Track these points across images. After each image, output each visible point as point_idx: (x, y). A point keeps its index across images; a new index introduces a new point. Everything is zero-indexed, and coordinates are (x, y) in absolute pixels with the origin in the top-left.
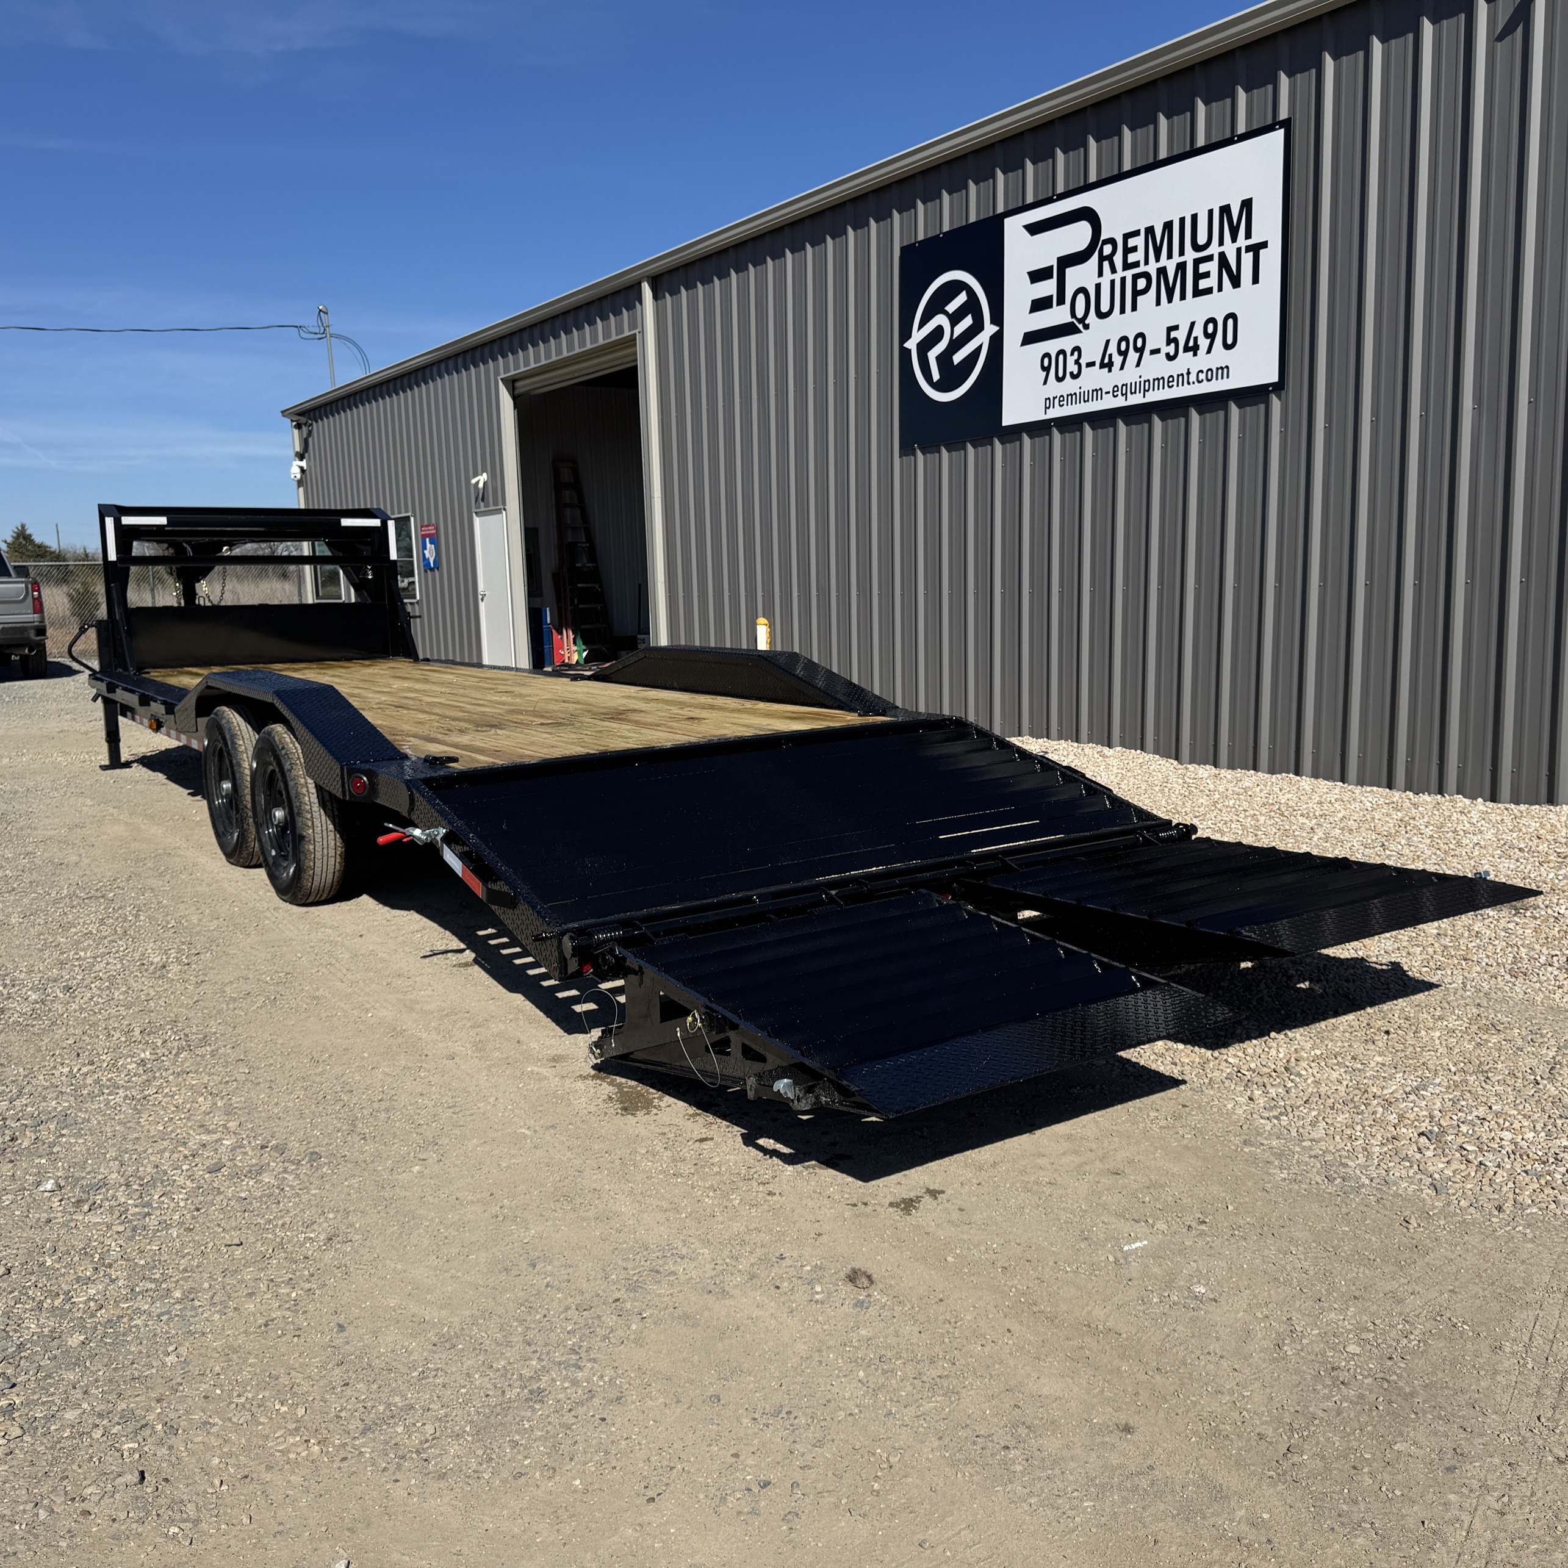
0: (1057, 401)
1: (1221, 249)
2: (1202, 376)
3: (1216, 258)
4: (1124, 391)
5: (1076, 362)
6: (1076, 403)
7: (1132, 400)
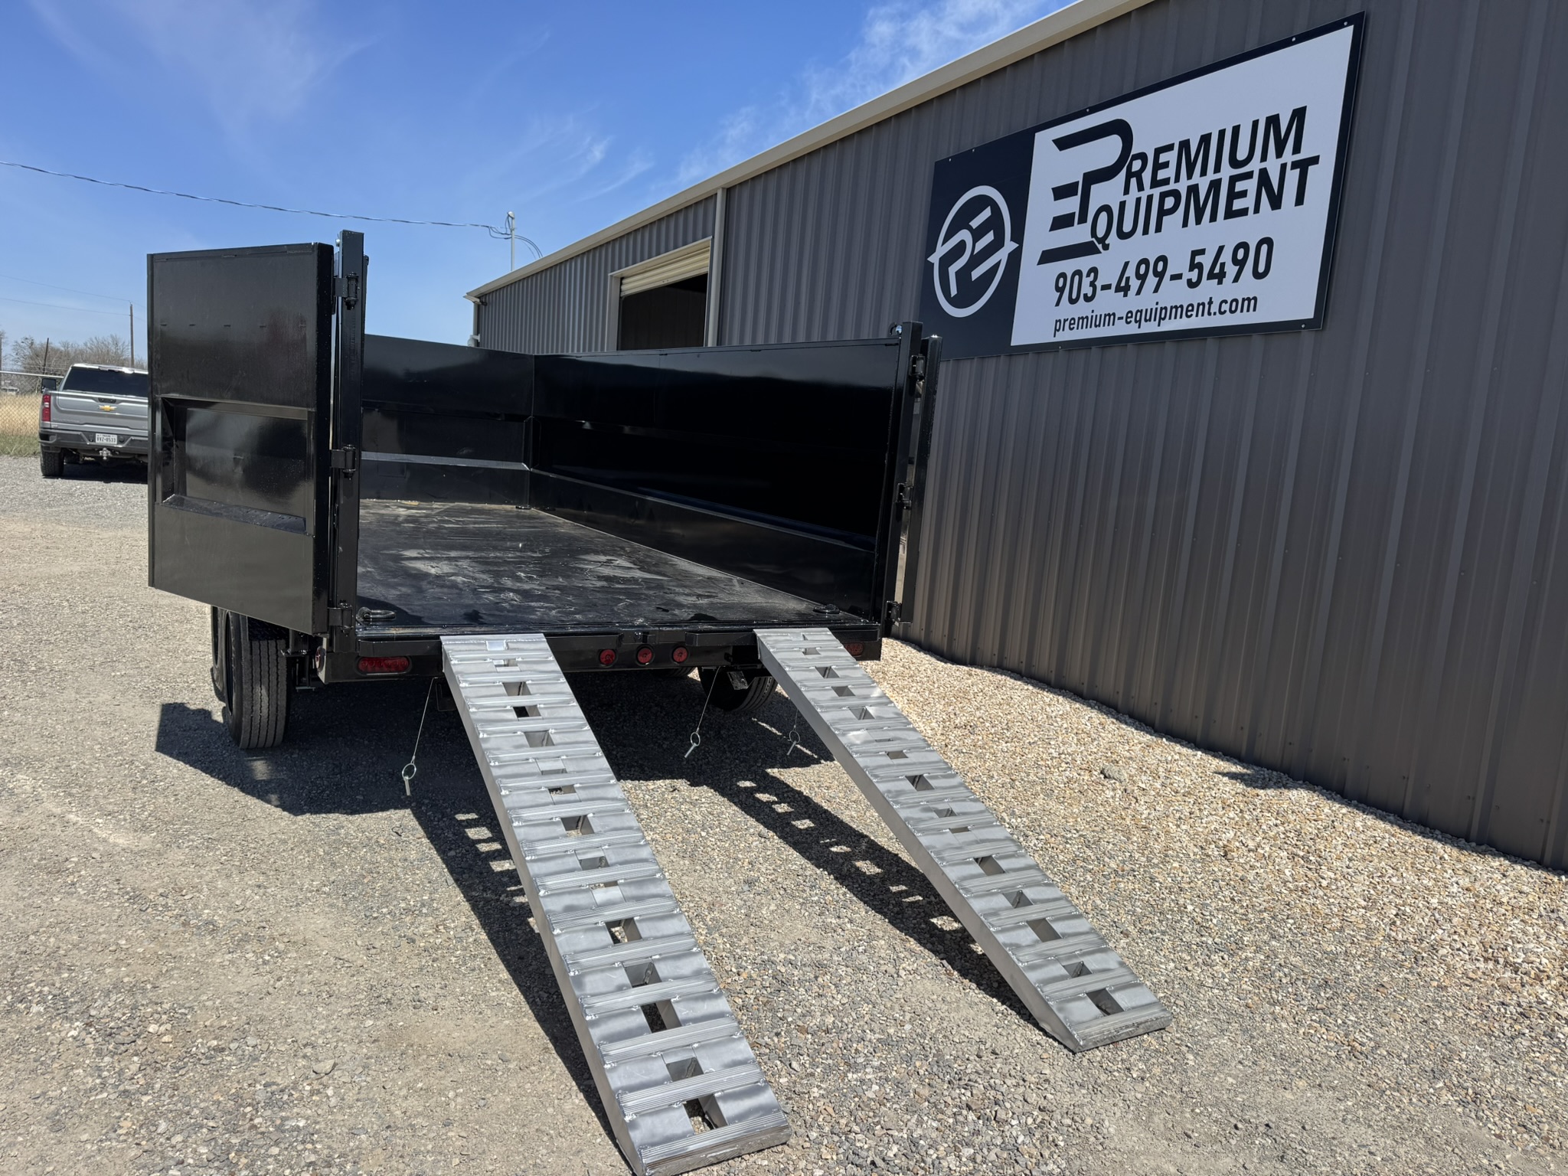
0: (1067, 323)
1: (1263, 165)
2: (1225, 307)
3: (1256, 175)
4: (1138, 319)
5: (1091, 284)
6: (1087, 327)
7: (1145, 328)
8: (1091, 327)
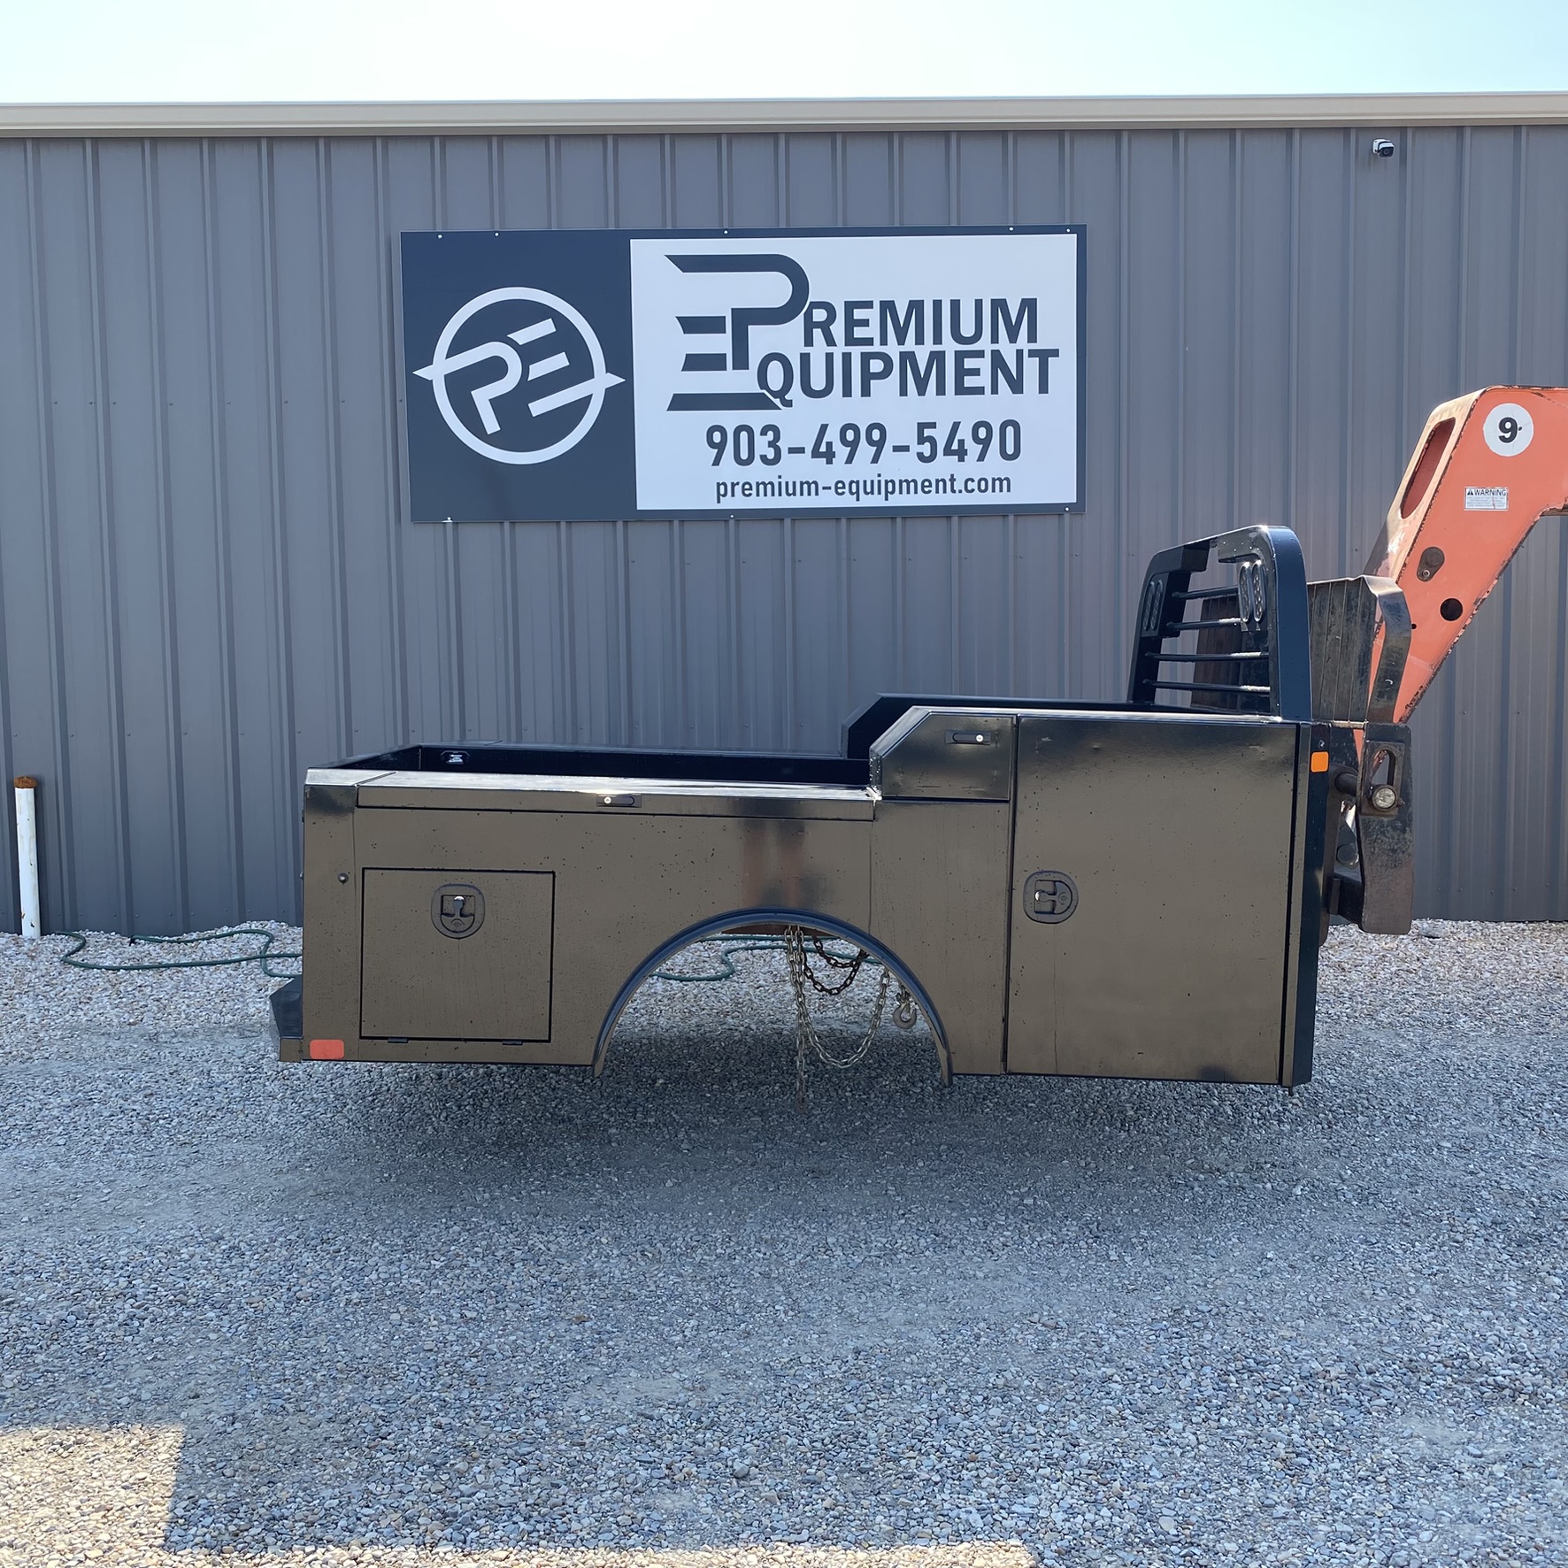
0: (738, 489)
1: (995, 347)
2: (971, 485)
3: (988, 355)
4: (854, 490)
5: (772, 444)
6: (773, 494)
7: (867, 501)
8: (780, 494)
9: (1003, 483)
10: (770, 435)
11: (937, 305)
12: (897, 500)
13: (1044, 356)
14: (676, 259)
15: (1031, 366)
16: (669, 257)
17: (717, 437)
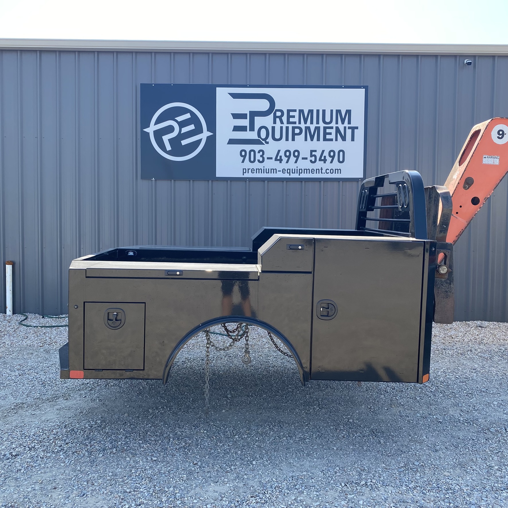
0: (250, 171)
1: (337, 125)
2: (328, 171)
3: (334, 128)
4: (289, 172)
5: (261, 156)
6: (261, 173)
7: (293, 176)
8: (264, 173)
9: (339, 171)
10: (261, 153)
11: (318, 111)
12: (303, 176)
13: (353, 129)
14: (231, 94)
15: (349, 132)
16: (228, 93)
17: (243, 153)
